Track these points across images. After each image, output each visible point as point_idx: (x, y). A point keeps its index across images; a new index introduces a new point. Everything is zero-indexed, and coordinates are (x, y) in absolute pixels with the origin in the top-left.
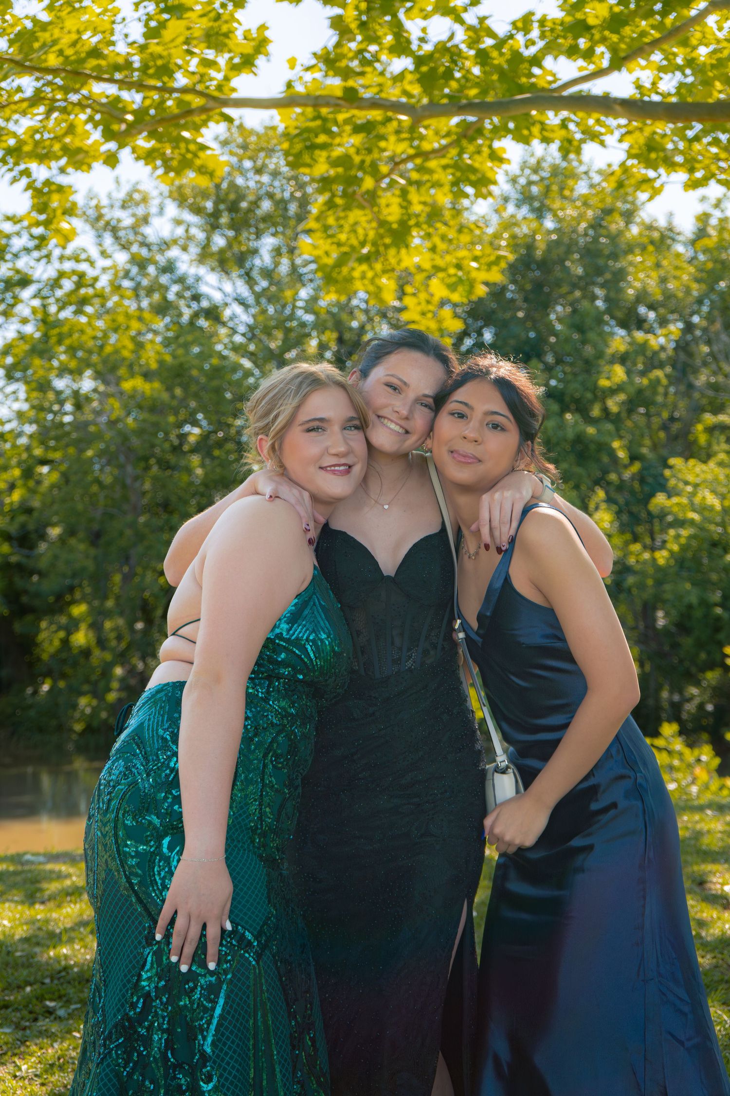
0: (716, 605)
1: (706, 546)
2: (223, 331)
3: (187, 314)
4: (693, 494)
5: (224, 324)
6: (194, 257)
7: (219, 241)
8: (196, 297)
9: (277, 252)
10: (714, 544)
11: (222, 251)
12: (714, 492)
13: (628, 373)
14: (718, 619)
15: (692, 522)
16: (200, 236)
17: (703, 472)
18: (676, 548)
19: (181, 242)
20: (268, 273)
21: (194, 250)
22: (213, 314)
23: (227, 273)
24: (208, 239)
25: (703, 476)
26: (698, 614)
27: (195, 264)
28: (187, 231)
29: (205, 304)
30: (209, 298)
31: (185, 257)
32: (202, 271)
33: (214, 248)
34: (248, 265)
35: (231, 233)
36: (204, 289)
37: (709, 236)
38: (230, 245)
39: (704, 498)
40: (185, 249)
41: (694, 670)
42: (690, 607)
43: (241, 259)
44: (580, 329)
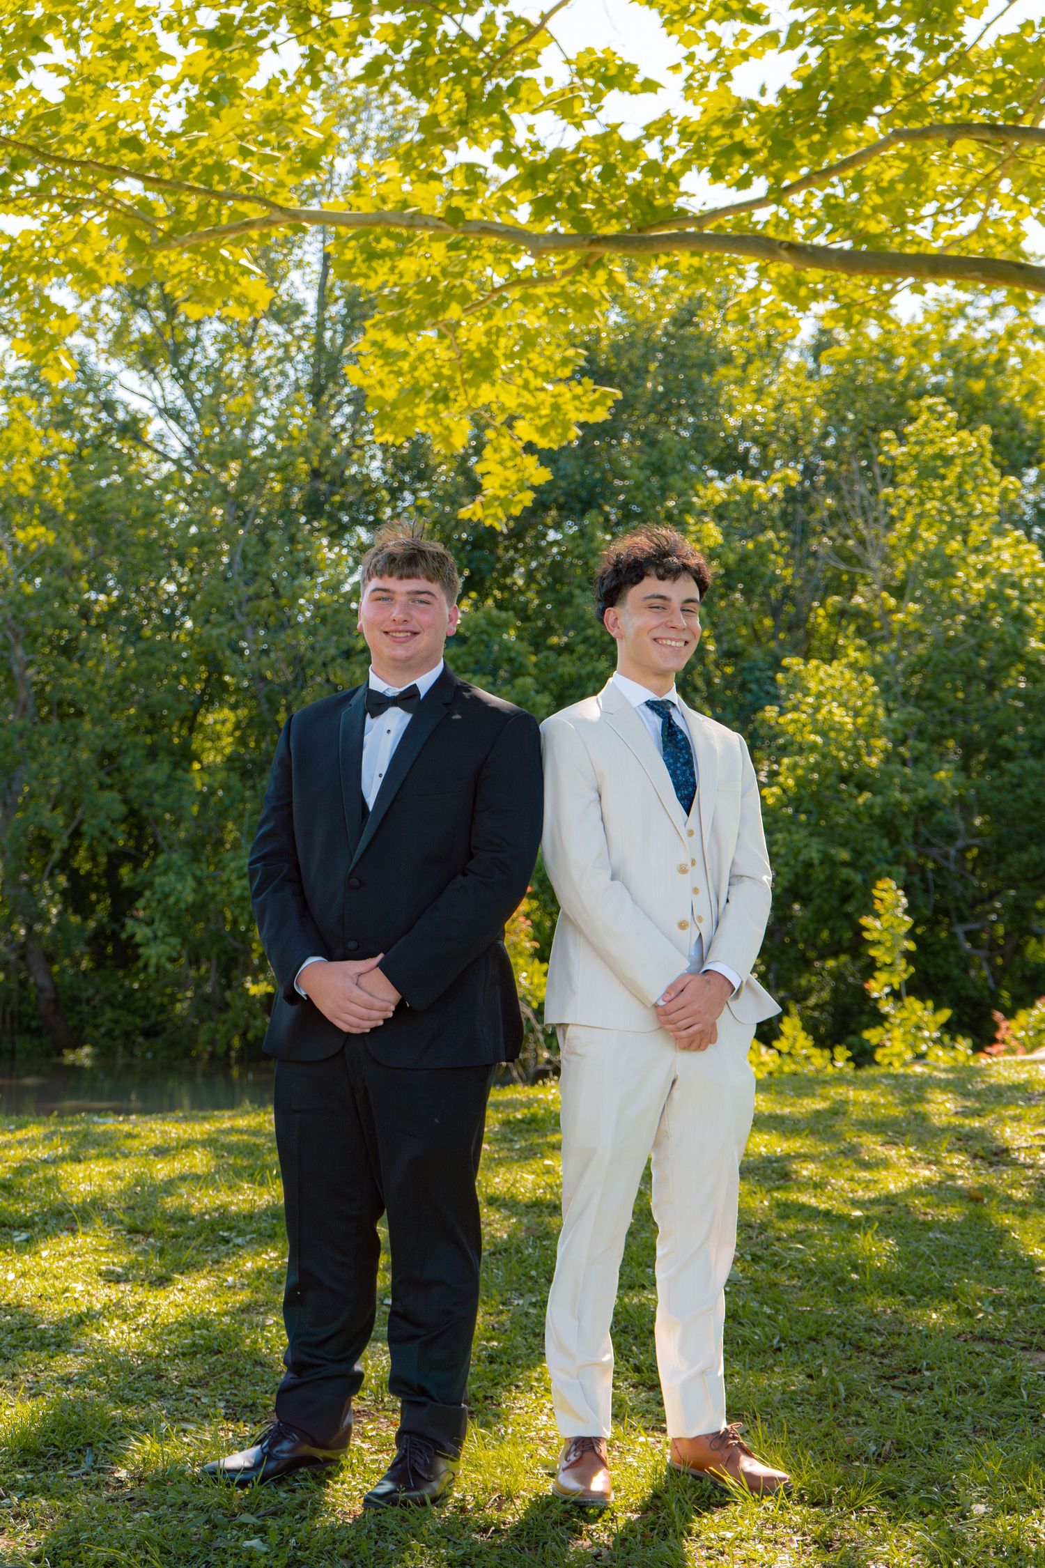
0: (845, 864)
1: (831, 780)
2: (146, 455)
3: (93, 429)
4: (817, 709)
5: (147, 446)
6: (104, 346)
7: (142, 325)
8: (109, 406)
9: (226, 344)
10: (844, 779)
11: (143, 340)
12: (843, 705)
13: (727, 534)
14: (847, 883)
15: (813, 747)
16: (116, 316)
17: (830, 676)
18: (791, 782)
19: (86, 324)
20: (214, 374)
21: (104, 337)
22: (131, 429)
23: (152, 371)
24: (125, 321)
25: (828, 683)
26: (819, 874)
27: (104, 356)
28: (95, 309)
29: (121, 415)
30: (126, 407)
31: (93, 347)
32: (115, 366)
33: (135, 336)
34: (185, 361)
35: (160, 315)
36: (120, 394)
37: (838, 343)
38: (159, 332)
39: (830, 712)
40: (91, 335)
41: (811, 954)
42: (809, 865)
43: (175, 353)
44: (659, 469)
